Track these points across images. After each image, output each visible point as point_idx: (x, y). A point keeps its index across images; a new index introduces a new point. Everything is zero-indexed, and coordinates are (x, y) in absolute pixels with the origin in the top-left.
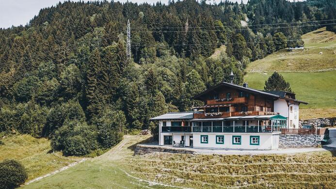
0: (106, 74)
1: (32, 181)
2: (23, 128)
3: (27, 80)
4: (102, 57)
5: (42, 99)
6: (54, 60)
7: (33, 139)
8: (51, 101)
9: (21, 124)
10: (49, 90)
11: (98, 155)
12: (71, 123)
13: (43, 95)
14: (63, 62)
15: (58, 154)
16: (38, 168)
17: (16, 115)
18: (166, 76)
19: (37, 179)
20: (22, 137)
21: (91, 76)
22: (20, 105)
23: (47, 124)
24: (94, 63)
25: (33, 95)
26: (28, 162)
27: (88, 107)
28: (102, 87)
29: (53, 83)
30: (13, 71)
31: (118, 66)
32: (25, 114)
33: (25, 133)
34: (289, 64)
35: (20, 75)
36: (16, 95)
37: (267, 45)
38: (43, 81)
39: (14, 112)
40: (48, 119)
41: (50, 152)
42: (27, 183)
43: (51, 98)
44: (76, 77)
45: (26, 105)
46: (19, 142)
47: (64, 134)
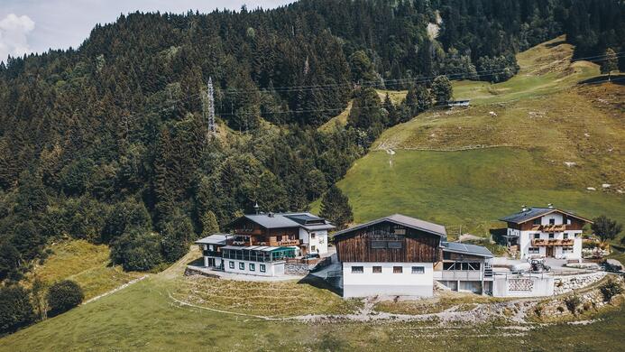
0: (177, 162)
1: (89, 301)
2: (77, 232)
3: (77, 163)
4: (173, 136)
5: (99, 190)
6: (113, 133)
7: (91, 245)
8: (112, 193)
9: (73, 226)
10: (108, 178)
11: (162, 270)
12: (133, 231)
13: (101, 185)
14: (124, 136)
15: (118, 269)
16: (96, 286)
17: (67, 215)
18: (248, 167)
19: (95, 299)
20: (76, 243)
21: (159, 164)
22: (71, 201)
23: (107, 227)
24: (162, 147)
25: (87, 185)
26: (85, 278)
27: (156, 206)
28: (173, 179)
29: (112, 169)
30: (58, 149)
31: (195, 149)
32: (78, 214)
33: (80, 238)
34: (433, 135)
35: (68, 155)
36: (65, 185)
37: (419, 98)
38: (100, 164)
39: (64, 210)
40: (107, 221)
41: (110, 265)
42: (84, 303)
43: (111, 189)
44: (142, 161)
45: (79, 201)
46: (73, 251)
47: (124, 246)
